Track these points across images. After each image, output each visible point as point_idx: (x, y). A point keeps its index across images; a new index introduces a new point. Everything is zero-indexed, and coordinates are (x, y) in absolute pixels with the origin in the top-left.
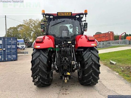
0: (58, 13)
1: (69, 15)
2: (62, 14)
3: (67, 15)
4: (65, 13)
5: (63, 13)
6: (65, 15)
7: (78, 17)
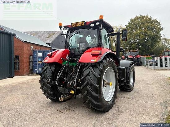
0: (72, 24)
5: (77, 23)
6: (79, 25)
7: (92, 25)
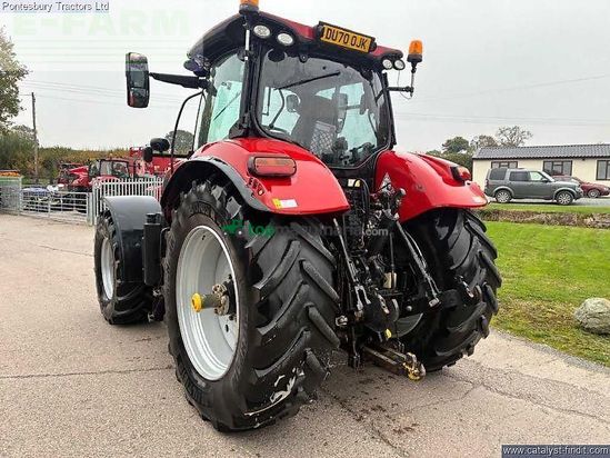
1: (362, 50)
2: (339, 35)
3: (355, 47)
4: (351, 35)
6: (349, 45)
7: (388, 65)
